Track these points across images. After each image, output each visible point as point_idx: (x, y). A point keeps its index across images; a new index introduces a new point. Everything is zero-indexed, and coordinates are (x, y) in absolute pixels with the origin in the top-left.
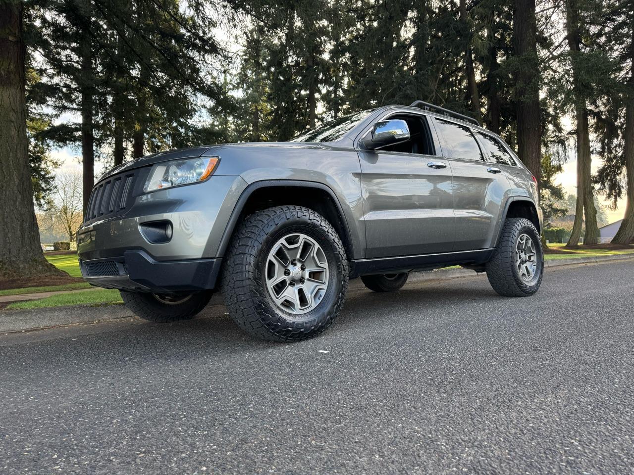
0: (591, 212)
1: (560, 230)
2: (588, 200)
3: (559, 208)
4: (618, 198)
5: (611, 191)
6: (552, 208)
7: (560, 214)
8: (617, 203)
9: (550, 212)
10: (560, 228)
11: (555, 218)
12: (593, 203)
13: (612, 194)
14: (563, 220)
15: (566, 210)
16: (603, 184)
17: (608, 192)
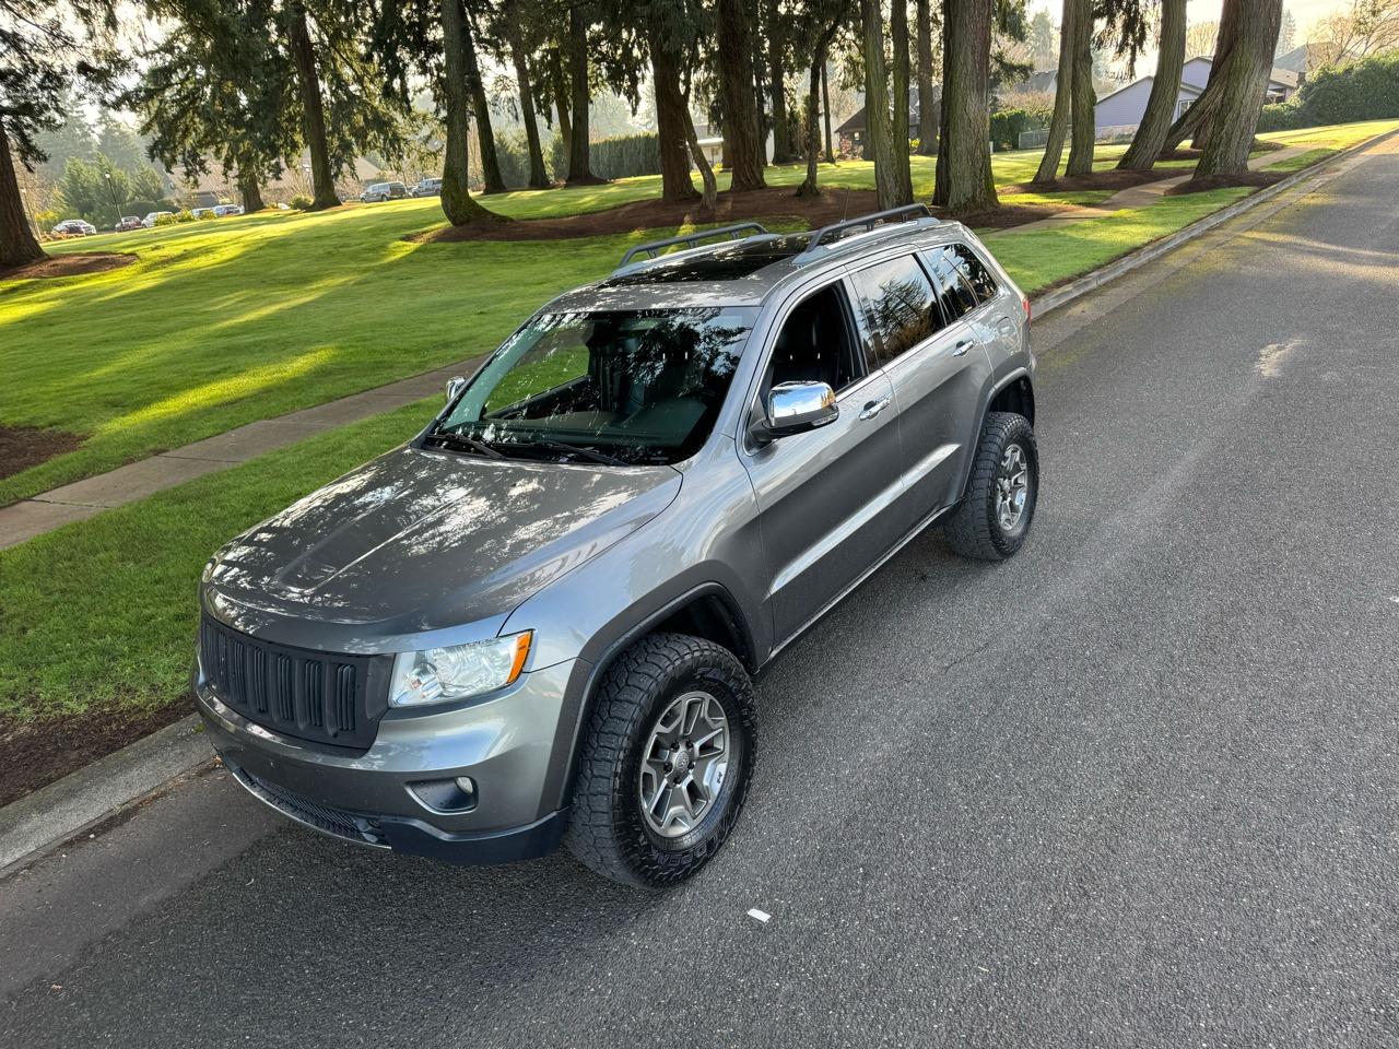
0: (1084, 100)
1: (1016, 114)
2: (1081, 73)
3: (1015, 63)
4: (1138, 52)
5: (1125, 38)
6: (1001, 62)
7: (1017, 76)
8: (1136, 64)
9: (998, 73)
10: (1018, 110)
11: (1008, 87)
12: (1089, 81)
13: (1127, 45)
14: (1023, 90)
15: (1031, 67)
16: (1111, 22)
17: (1120, 39)
